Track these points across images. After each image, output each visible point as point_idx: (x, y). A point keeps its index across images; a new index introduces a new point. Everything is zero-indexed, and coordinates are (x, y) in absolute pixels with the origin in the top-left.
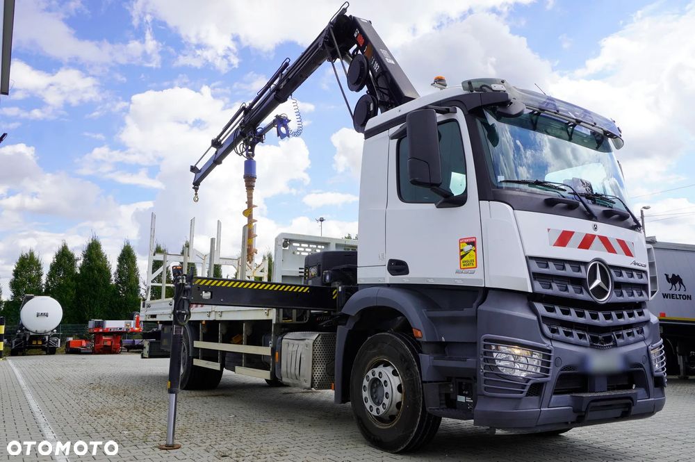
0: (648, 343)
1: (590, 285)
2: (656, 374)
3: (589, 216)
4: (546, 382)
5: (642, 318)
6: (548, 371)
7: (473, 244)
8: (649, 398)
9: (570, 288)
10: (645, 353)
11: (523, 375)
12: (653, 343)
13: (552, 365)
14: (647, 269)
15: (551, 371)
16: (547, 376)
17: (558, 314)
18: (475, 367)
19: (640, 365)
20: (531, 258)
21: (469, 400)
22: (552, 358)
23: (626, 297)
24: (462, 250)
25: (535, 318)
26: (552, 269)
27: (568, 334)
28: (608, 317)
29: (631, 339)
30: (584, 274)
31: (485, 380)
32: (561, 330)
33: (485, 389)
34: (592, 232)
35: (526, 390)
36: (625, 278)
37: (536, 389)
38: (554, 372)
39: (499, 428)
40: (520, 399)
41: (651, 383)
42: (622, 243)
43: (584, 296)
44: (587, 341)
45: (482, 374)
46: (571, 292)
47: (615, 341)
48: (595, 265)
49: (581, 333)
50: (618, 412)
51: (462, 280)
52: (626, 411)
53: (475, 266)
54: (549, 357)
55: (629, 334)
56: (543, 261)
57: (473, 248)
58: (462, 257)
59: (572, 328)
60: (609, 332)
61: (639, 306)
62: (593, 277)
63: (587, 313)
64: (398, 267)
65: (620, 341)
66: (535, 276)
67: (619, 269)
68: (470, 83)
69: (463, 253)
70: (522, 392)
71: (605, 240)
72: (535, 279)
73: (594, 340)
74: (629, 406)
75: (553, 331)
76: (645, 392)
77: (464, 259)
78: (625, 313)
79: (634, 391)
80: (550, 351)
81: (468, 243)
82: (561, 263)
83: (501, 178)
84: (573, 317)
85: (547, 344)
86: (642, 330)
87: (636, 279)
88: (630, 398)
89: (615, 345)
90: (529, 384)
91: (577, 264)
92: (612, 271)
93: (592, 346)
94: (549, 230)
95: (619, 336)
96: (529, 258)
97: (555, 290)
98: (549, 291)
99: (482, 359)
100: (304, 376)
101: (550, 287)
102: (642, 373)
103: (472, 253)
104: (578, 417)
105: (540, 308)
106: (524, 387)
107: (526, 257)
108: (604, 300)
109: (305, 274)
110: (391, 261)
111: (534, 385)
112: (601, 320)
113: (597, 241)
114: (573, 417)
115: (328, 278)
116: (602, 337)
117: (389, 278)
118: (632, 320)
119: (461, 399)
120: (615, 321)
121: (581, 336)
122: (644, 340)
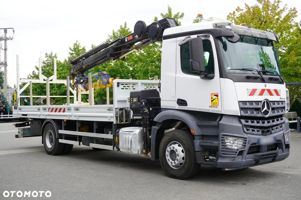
0: (284, 131)
1: (262, 110)
2: (286, 143)
3: (263, 81)
4: (245, 150)
5: (282, 121)
6: (245, 146)
7: (217, 96)
8: (283, 153)
9: (255, 112)
10: (283, 136)
11: (236, 148)
12: (286, 131)
13: (247, 143)
14: (285, 100)
15: (246, 146)
16: (245, 148)
17: (250, 123)
18: (218, 145)
19: (280, 141)
20: (240, 101)
21: (214, 158)
22: (247, 141)
23: (276, 113)
24: (212, 98)
25: (241, 125)
26: (248, 106)
27: (253, 131)
28: (268, 122)
29: (277, 130)
30: (260, 106)
31: (222, 150)
32: (251, 129)
33: (222, 154)
34: (264, 88)
35: (237, 154)
36: (276, 105)
37: (241, 153)
38: (248, 146)
39: (226, 168)
40: (235, 157)
41: (284, 147)
42: (276, 91)
43: (260, 115)
44: (260, 133)
45: (220, 148)
46: (255, 114)
47: (271, 132)
48: (265, 101)
49: (258, 129)
50: (271, 159)
51: (212, 110)
52: (274, 159)
53: (218, 105)
54: (246, 141)
55: (276, 128)
56: (245, 102)
57: (217, 98)
58: (212, 101)
59: (255, 128)
60: (269, 128)
61: (281, 116)
62: (263, 107)
63: (261, 121)
64: (182, 102)
65: (273, 131)
66: (242, 109)
67: (274, 102)
68: (216, 24)
69: (212, 99)
70: (236, 155)
71: (269, 91)
72: (241, 110)
73: (263, 132)
74: (275, 157)
75: (248, 130)
76: (282, 151)
77: (213, 102)
78: (275, 120)
79: (277, 151)
80: (246, 138)
81: (215, 95)
82: (251, 102)
83: (229, 68)
84: (255, 124)
85: (245, 136)
86: (282, 126)
87: (281, 105)
88: (276, 154)
89: (271, 133)
90: (238, 151)
91: (257, 102)
92: (271, 103)
93: (262, 135)
94: (247, 89)
95: (272, 129)
96: (239, 102)
97: (249, 114)
98: (247, 115)
99: (221, 142)
100: (133, 149)
101: (247, 112)
102: (281, 144)
103: (217, 99)
104: (256, 162)
105: (243, 121)
106: (236, 152)
107: (238, 101)
108: (267, 116)
109: (130, 101)
110: (179, 100)
111: (240, 151)
112: (266, 124)
113: (266, 92)
114: (254, 162)
115: (144, 103)
116: (266, 131)
117: (177, 107)
118: (278, 122)
119: (211, 157)
120: (271, 123)
121: (258, 131)
122: (282, 130)
